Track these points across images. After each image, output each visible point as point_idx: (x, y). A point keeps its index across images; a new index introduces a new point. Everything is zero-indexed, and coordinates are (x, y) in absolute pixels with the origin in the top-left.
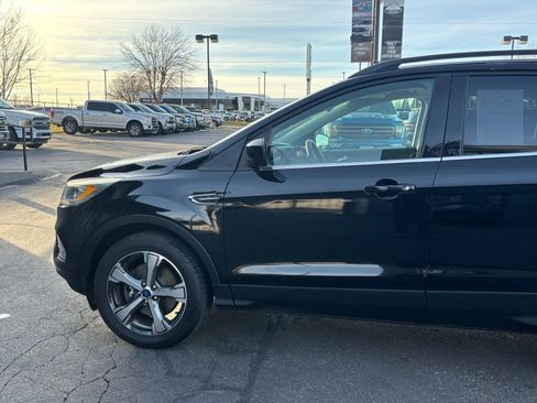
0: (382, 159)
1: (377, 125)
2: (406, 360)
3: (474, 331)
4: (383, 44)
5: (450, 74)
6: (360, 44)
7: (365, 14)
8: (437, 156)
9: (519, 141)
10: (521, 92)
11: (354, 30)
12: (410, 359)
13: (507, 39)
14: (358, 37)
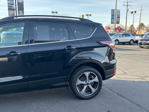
0: (18, 45)
1: (17, 35)
2: (25, 102)
3: (44, 90)
4: (18, 12)
5: (29, 21)
6: (11, 11)
7: (12, 2)
8: (27, 44)
9: (48, 39)
10: (48, 26)
11: (8, 6)
12: (26, 102)
13: (53, 12)
14: (10, 9)
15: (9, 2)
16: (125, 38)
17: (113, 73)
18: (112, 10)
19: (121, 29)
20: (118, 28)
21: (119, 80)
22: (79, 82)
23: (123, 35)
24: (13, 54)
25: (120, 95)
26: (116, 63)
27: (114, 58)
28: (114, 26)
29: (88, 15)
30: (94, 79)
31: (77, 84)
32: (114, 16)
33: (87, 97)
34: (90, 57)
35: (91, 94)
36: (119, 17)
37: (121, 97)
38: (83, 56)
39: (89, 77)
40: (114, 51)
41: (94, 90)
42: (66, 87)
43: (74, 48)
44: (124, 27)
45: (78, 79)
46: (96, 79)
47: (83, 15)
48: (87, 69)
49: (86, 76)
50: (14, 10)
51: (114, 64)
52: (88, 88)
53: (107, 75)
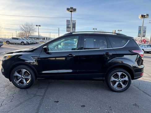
4: (72, 29)
6: (68, 29)
7: (69, 23)
8: (79, 50)
14: (68, 27)
15: (67, 23)
16: (149, 49)
17: (140, 75)
18: (139, 27)
19: (146, 41)
20: (143, 40)
21: (144, 81)
22: (113, 79)
23: (148, 46)
24: (70, 56)
25: (146, 93)
26: (143, 68)
27: (142, 64)
28: (140, 39)
29: (119, 30)
30: (125, 78)
31: (111, 80)
32: (141, 31)
33: (118, 90)
34: (122, 62)
35: (122, 89)
36: (145, 32)
37: (146, 95)
38: (117, 60)
39: (121, 76)
40: (142, 58)
41: (124, 86)
42: (102, 81)
43: (111, 54)
44: (148, 40)
45: (112, 77)
46: (126, 79)
47: (115, 31)
48: (120, 70)
49: (118, 76)
50: (70, 28)
51: (142, 69)
52: (119, 84)
53: (135, 77)
